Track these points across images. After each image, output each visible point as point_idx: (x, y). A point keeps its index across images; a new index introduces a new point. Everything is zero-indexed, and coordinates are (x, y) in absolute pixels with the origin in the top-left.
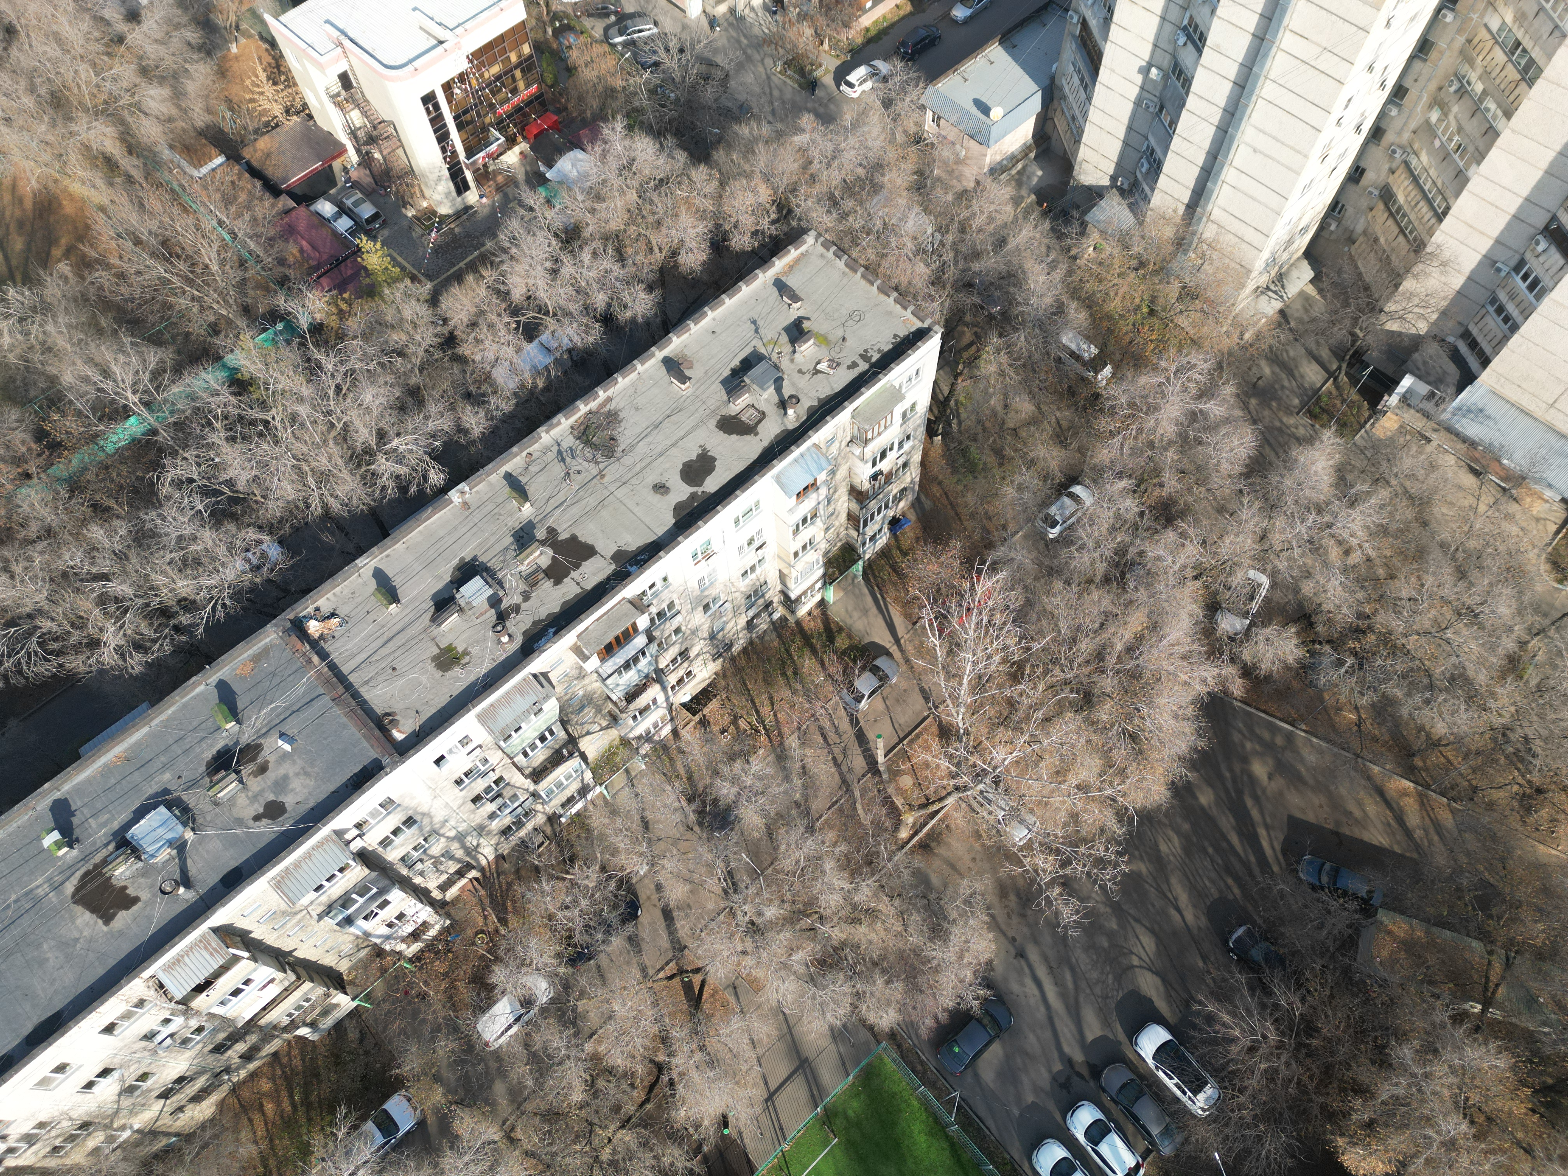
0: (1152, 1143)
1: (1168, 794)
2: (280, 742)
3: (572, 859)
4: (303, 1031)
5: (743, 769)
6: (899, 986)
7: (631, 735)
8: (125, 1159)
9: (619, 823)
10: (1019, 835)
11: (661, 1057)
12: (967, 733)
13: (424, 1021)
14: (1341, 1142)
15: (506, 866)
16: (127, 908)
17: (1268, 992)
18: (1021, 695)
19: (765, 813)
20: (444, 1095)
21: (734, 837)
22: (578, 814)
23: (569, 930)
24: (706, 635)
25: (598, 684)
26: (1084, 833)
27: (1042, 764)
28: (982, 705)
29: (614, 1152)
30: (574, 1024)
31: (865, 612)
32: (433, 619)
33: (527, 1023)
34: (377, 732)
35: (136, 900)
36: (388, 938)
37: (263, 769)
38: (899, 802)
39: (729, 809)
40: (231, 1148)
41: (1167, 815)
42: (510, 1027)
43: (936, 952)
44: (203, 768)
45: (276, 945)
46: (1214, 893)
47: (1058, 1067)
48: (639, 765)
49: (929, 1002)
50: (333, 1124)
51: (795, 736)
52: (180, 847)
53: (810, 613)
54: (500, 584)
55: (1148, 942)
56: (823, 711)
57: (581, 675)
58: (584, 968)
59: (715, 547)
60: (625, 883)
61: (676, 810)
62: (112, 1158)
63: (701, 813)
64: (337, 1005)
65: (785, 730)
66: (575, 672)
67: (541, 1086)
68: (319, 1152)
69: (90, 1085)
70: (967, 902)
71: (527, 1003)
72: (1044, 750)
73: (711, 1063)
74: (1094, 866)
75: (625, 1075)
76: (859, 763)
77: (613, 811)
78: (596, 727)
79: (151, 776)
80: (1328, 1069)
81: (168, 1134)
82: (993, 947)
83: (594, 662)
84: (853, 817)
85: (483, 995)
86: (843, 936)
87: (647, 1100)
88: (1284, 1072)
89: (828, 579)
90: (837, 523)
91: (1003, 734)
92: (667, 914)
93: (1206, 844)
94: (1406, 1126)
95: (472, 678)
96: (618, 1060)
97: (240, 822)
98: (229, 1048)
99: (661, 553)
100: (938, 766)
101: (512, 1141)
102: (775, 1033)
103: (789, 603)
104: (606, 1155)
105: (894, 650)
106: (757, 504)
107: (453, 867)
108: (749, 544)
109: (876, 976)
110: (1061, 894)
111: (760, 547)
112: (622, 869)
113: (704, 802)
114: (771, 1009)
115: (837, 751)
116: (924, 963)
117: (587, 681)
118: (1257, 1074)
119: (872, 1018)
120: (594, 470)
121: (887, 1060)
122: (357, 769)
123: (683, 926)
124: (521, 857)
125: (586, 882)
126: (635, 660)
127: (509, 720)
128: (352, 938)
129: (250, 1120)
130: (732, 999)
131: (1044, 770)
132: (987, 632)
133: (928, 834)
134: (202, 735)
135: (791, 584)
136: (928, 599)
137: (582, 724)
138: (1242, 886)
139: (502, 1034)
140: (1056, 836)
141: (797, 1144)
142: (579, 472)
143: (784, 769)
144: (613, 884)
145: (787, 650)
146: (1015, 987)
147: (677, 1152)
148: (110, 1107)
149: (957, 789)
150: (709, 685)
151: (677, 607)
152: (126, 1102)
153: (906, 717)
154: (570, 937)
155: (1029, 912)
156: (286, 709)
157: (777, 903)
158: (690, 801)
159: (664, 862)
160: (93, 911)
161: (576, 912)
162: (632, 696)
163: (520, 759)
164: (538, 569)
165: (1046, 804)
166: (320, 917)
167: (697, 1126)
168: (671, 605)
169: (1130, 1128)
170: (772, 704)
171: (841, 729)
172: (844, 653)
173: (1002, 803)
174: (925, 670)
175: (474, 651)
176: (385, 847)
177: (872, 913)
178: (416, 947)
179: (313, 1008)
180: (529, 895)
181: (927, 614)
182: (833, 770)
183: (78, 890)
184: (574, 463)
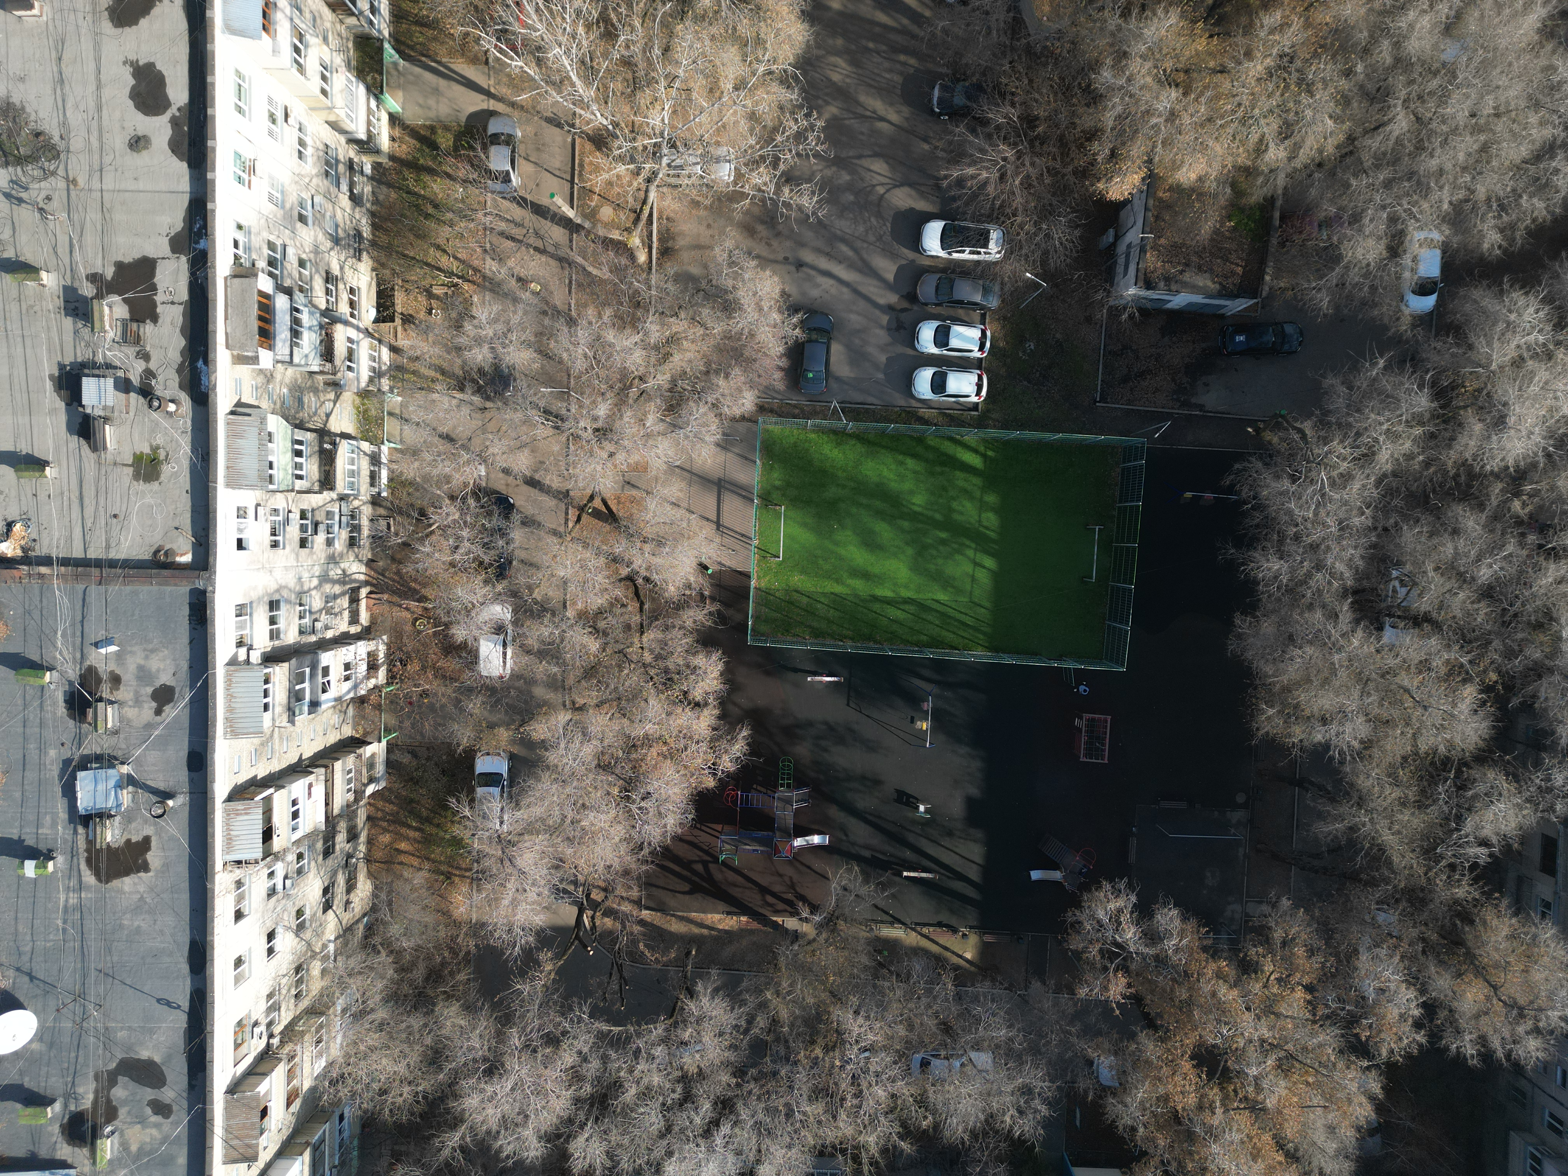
0: (982, 307)
1: (806, 26)
2: (103, 651)
3: (423, 513)
4: (370, 789)
5: (476, 327)
6: (736, 371)
7: (363, 384)
8: (348, 957)
9: (428, 457)
10: (725, 173)
11: (624, 572)
12: (616, 125)
13: (443, 706)
14: (1101, 186)
15: (381, 564)
16: (148, 849)
17: (984, 122)
18: (628, 47)
19: (529, 345)
20: (508, 729)
21: (522, 383)
22: (391, 480)
23: (475, 559)
24: (329, 244)
25: (290, 371)
26: (770, 124)
27: (694, 95)
28: (606, 88)
29: (651, 651)
30: (545, 610)
31: (436, 91)
32: (94, 448)
33: (514, 640)
34: (165, 572)
35: (147, 840)
36: (355, 687)
37: (116, 680)
38: (615, 235)
39: (496, 367)
40: (408, 887)
41: (818, 46)
42: (505, 654)
43: (741, 323)
44: (71, 723)
45: (284, 765)
46: (898, 79)
47: (885, 319)
48: (395, 400)
49: (767, 362)
50: (455, 813)
51: (489, 261)
52: (130, 781)
53: (393, 139)
54: (109, 366)
55: (879, 166)
56: (489, 218)
57: (269, 377)
58: (512, 572)
59: (248, 154)
60: (479, 492)
61: (458, 406)
62: (340, 964)
63: (479, 390)
64: (373, 755)
65: (476, 263)
66: (261, 379)
67: (565, 664)
68: (466, 835)
69: (270, 951)
70: (732, 264)
71: (499, 629)
72: (685, 81)
73: (660, 543)
74: (798, 144)
75: (612, 604)
76: (557, 234)
77: (414, 452)
78: (329, 405)
79: (41, 766)
80: (1061, 138)
81: (358, 921)
82: (776, 279)
83: (266, 358)
84: (593, 282)
85: (464, 655)
86: (668, 376)
87: (642, 604)
88: (1033, 172)
89: (375, 90)
90: (328, 25)
91: (644, 98)
92: (532, 482)
93: (864, 42)
94: (1136, 131)
95: (186, 464)
96: (598, 601)
97: (149, 726)
98: (334, 845)
99: (210, 206)
100: (619, 177)
101: (581, 709)
102: (683, 485)
103: (366, 146)
104: (648, 657)
105: (493, 105)
106: (239, 74)
107: (345, 602)
108: (274, 121)
109: (715, 381)
110: (791, 191)
111: (287, 116)
112: (466, 485)
113: (473, 381)
114: (665, 473)
115: (532, 241)
116: (739, 339)
117: (278, 377)
118: (1017, 191)
119: (737, 411)
120: (62, 184)
121: (771, 427)
122: (186, 611)
123: (551, 480)
124: (385, 548)
125: (451, 518)
126: (296, 322)
127: (256, 466)
128: (331, 711)
129: (401, 863)
130: (634, 492)
131: (700, 99)
132: (551, 12)
133: (660, 240)
134: (36, 703)
135: (350, 126)
136: (475, 26)
137: (315, 414)
138: (913, 53)
139: (504, 662)
140: (751, 147)
141: (761, 534)
142: (48, 198)
143: (506, 295)
144: (471, 502)
145: (409, 192)
146: (815, 293)
147: (691, 613)
148: (301, 947)
149: (649, 181)
150: (378, 285)
151: (279, 242)
152: (307, 935)
153: (557, 159)
154: (481, 563)
155: (780, 227)
156: (73, 625)
157: (600, 399)
158: (462, 389)
159: (491, 450)
160: (127, 873)
161: (467, 544)
162: (328, 354)
163: (299, 484)
164: (125, 323)
165: (724, 126)
166: (292, 721)
167: (689, 586)
168: (271, 246)
169: (961, 313)
170: (444, 251)
171: (518, 219)
172: (456, 149)
173: (692, 160)
174: (533, 99)
175: (159, 440)
176: (278, 638)
177: (673, 340)
178: (382, 673)
179: (359, 772)
180: (420, 566)
181: (489, 43)
182: (544, 259)
183: (97, 875)
184: (33, 193)
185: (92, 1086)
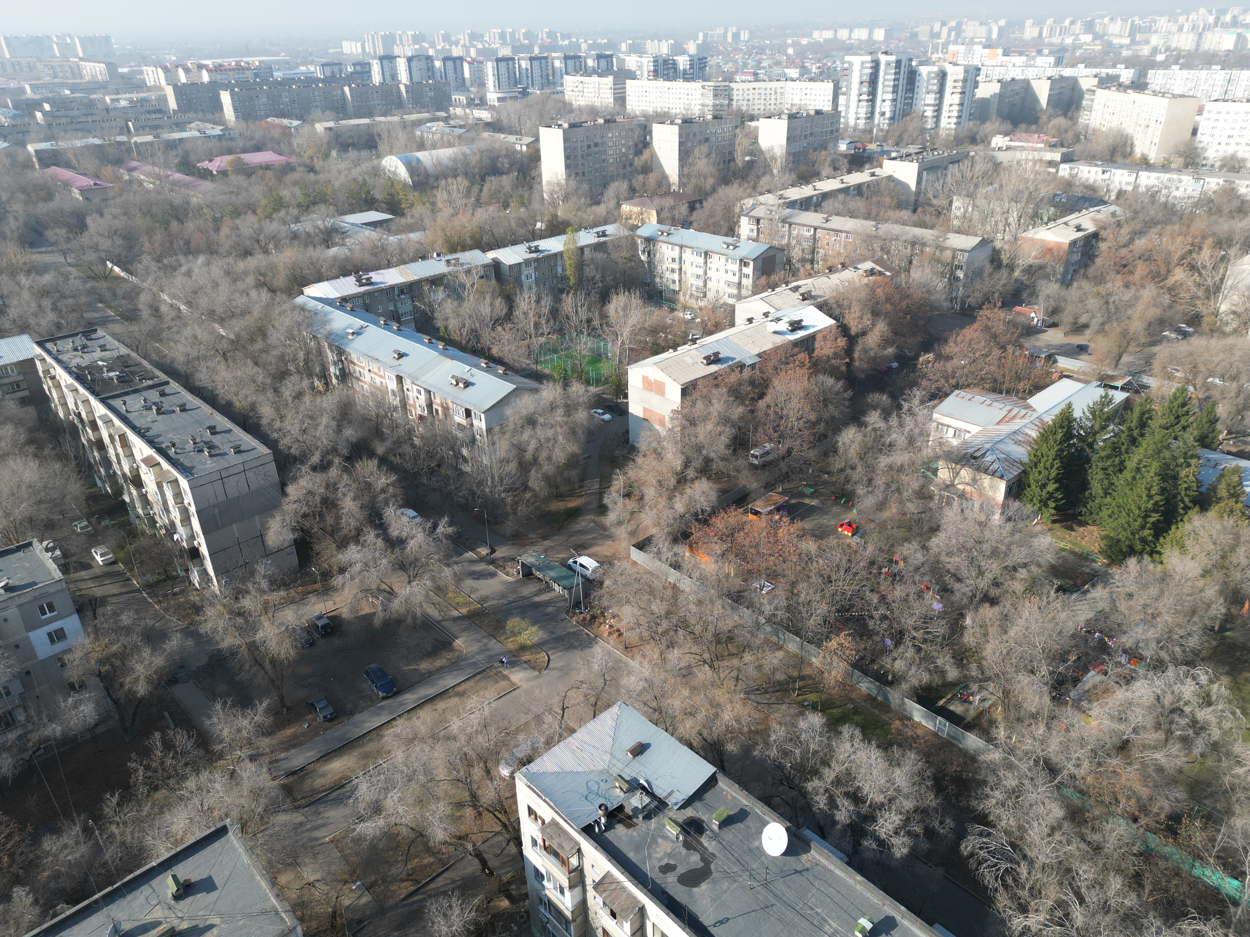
185: (711, 850)
